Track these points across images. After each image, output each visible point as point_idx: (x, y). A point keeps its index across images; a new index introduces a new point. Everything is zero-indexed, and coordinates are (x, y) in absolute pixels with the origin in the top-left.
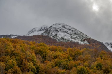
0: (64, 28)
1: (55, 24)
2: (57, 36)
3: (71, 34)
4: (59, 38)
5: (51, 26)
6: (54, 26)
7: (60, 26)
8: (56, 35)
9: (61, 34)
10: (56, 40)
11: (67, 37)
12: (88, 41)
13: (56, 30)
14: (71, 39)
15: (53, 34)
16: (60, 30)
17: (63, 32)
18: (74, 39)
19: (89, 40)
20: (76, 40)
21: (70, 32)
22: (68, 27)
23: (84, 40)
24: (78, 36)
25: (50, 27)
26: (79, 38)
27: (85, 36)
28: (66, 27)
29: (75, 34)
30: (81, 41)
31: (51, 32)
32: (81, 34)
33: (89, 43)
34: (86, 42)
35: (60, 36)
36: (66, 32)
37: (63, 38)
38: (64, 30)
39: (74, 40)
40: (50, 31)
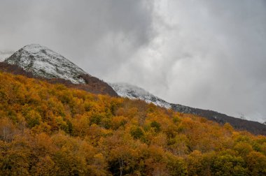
0: (43, 54)
1: (29, 46)
2: (34, 66)
3: (56, 66)
4: (36, 71)
5: (22, 49)
6: (27, 49)
7: (37, 50)
8: (31, 64)
9: (39, 64)
10: (31, 73)
11: (50, 70)
12: (85, 79)
13: (31, 57)
14: (56, 74)
15: (25, 62)
16: (38, 57)
17: (43, 60)
18: (62, 73)
19: (87, 78)
20: (65, 76)
21: (54, 61)
22: (51, 53)
23: (79, 77)
24: (68, 69)
25: (20, 51)
26: (69, 72)
27: (79, 70)
28: (48, 52)
29: (64, 65)
30: (74, 78)
31: (22, 59)
32: (73, 67)
33: (87, 82)
34: (81, 80)
35: (38, 68)
36: (47, 61)
37: (43, 71)
38: (45, 58)
39: (62, 76)
40: (20, 57)
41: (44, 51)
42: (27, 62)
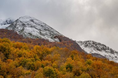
0: (32, 23)
1: (22, 17)
2: (25, 31)
3: (40, 30)
4: (26, 34)
5: (18, 20)
6: (21, 20)
7: (28, 20)
8: (23, 30)
9: (28, 29)
10: (22, 35)
11: (36, 33)
13: (24, 25)
14: (39, 35)
15: (19, 28)
16: (28, 24)
17: (32, 27)
18: (43, 35)
19: (61, 38)
20: (46, 37)
21: (39, 27)
22: (37, 22)
23: (55, 38)
24: (47, 32)
25: (16, 21)
26: (49, 34)
27: (56, 33)
28: (35, 21)
29: (45, 30)
30: (52, 38)
31: (18, 26)
32: (52, 30)
33: (60, 40)
34: (57, 40)
35: (27, 32)
36: (34, 27)
37: (30, 34)
38: (33, 25)
39: (43, 37)
40: (16, 25)
41: (32, 21)
42: (20, 28)
